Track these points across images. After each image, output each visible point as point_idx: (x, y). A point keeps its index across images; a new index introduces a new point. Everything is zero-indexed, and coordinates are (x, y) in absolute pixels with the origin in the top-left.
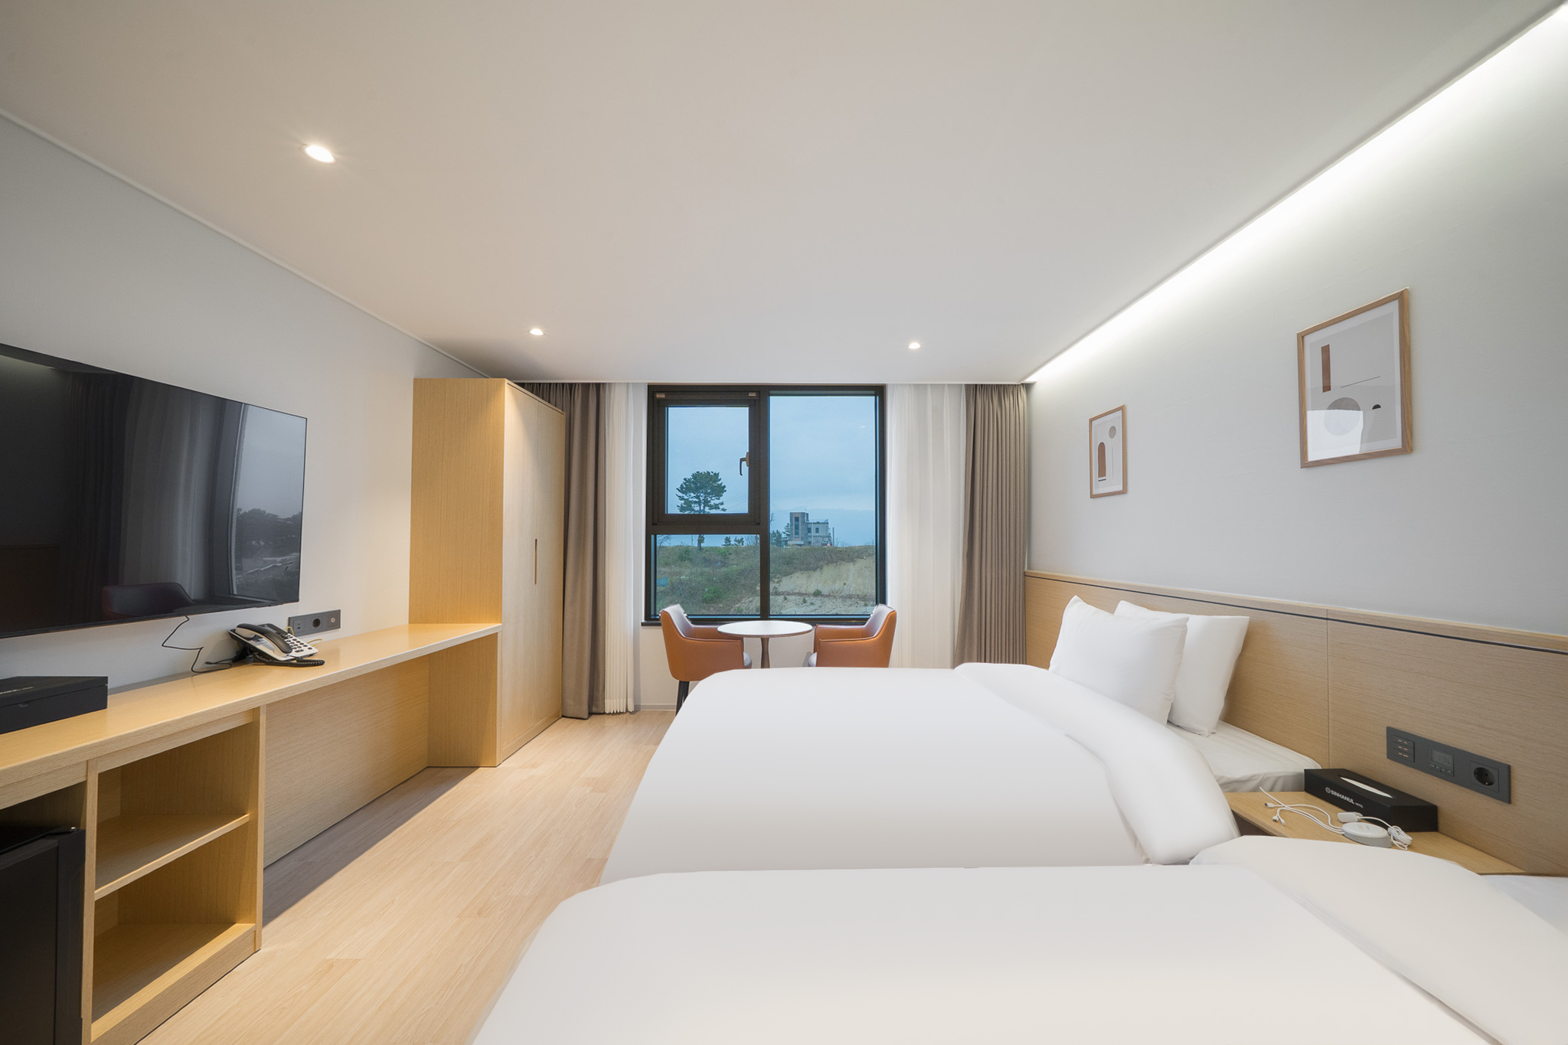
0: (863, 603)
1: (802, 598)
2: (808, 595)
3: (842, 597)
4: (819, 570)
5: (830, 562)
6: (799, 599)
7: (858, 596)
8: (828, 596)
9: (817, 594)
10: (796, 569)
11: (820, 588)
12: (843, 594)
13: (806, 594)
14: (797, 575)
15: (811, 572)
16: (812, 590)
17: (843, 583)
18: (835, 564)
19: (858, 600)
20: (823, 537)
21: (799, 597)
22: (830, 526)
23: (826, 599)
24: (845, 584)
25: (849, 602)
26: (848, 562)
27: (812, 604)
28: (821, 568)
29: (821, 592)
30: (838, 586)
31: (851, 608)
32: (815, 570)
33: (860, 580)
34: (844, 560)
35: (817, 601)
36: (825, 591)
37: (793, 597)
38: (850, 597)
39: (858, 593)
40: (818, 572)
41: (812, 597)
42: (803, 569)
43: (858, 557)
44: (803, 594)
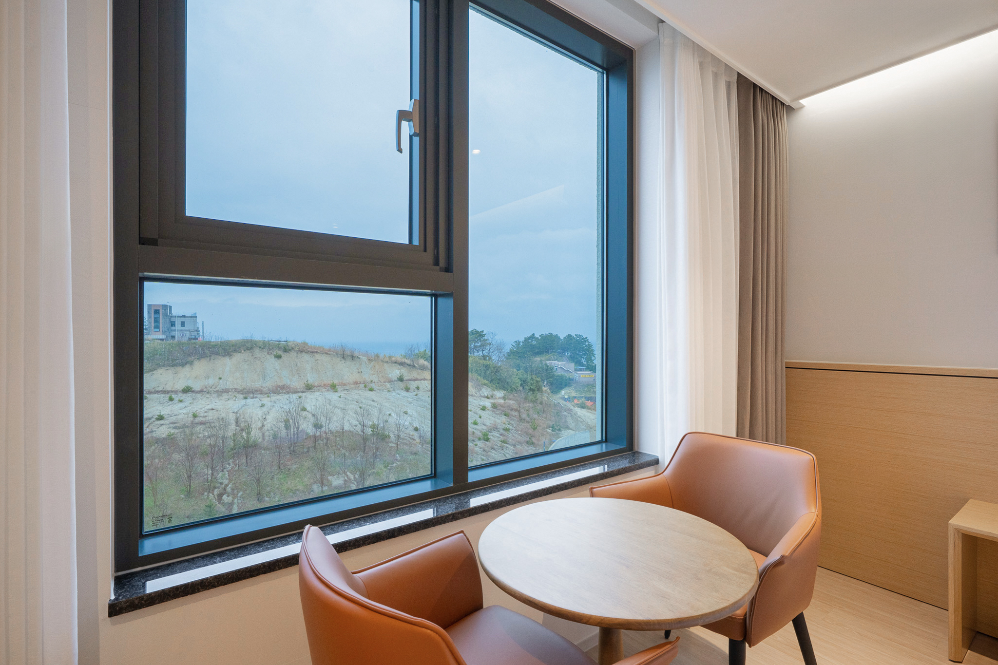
0: (242, 396)
1: (168, 396)
2: (176, 392)
3: (217, 391)
4: (188, 366)
5: (203, 356)
6: (165, 398)
7: (236, 389)
8: (201, 391)
9: (187, 390)
10: (159, 366)
11: (191, 383)
12: (217, 389)
13: (172, 392)
14: (160, 371)
15: (179, 369)
16: (180, 386)
17: (218, 377)
18: (208, 359)
19: (235, 394)
20: (190, 331)
21: (163, 395)
22: (199, 320)
23: (199, 395)
24: (220, 379)
25: (225, 396)
26: (224, 356)
27: (181, 401)
28: (191, 363)
29: (191, 389)
30: (211, 382)
31: (229, 402)
32: (183, 365)
33: (238, 374)
34: (219, 354)
35: (187, 397)
36: (196, 387)
37: (156, 395)
38: (226, 391)
39: (236, 386)
40: (187, 367)
41: (180, 394)
42: (169, 366)
43: (235, 351)
44: (168, 392)
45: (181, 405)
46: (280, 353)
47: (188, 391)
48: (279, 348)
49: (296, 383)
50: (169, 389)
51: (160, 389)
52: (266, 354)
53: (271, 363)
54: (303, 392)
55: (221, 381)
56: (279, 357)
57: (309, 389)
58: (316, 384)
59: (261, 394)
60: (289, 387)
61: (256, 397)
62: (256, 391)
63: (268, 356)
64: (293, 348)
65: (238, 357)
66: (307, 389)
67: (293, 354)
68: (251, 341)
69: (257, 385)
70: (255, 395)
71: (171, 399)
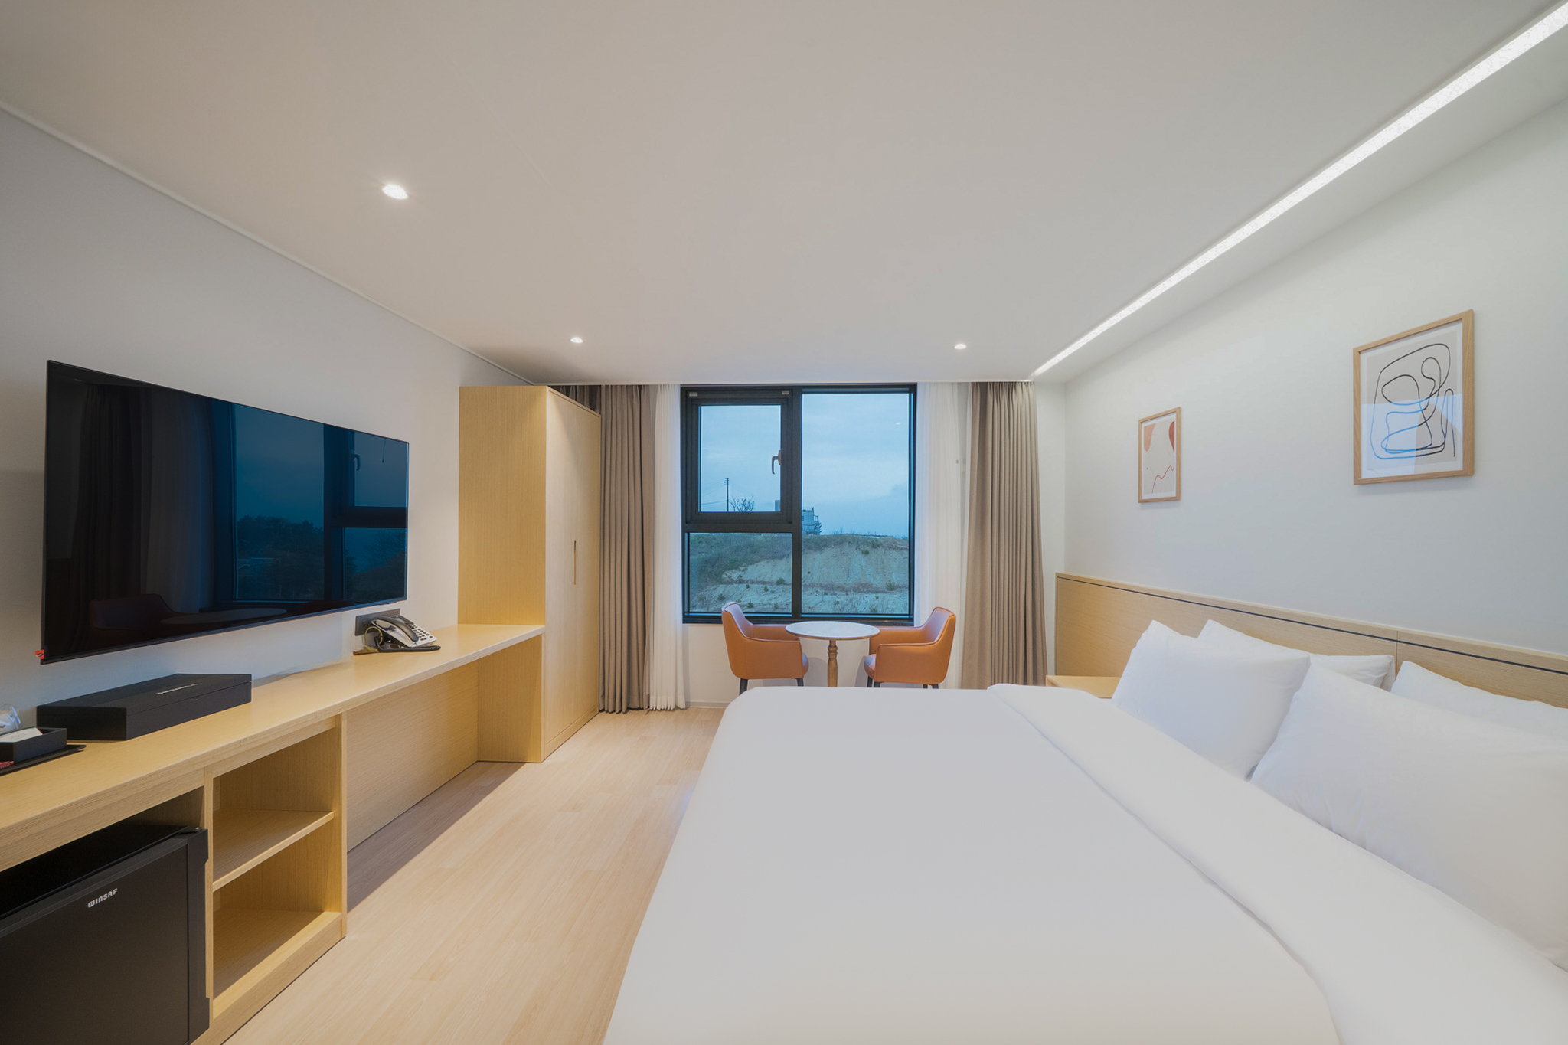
45: (772, 596)
46: (868, 548)
47: (781, 583)
48: (868, 544)
49: (879, 582)
50: (767, 581)
51: (761, 579)
52: (854, 549)
53: (858, 560)
54: (884, 592)
55: (809, 576)
56: (866, 553)
57: (892, 590)
58: (900, 585)
59: (843, 591)
60: (871, 586)
61: (835, 594)
62: (839, 587)
63: (856, 552)
64: (881, 544)
65: (828, 552)
66: (888, 589)
67: (881, 550)
68: (841, 536)
69: (841, 581)
70: (836, 592)
71: (766, 590)
